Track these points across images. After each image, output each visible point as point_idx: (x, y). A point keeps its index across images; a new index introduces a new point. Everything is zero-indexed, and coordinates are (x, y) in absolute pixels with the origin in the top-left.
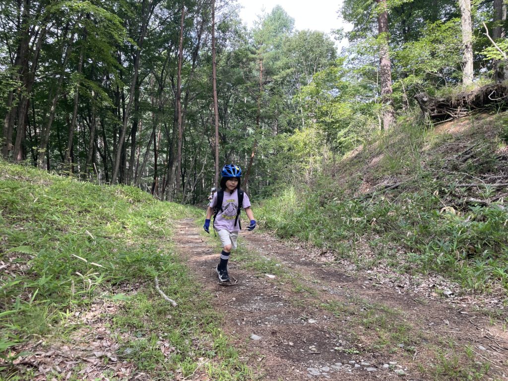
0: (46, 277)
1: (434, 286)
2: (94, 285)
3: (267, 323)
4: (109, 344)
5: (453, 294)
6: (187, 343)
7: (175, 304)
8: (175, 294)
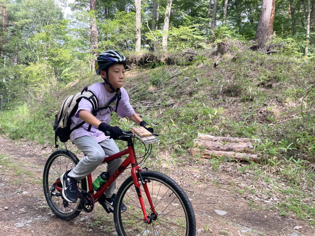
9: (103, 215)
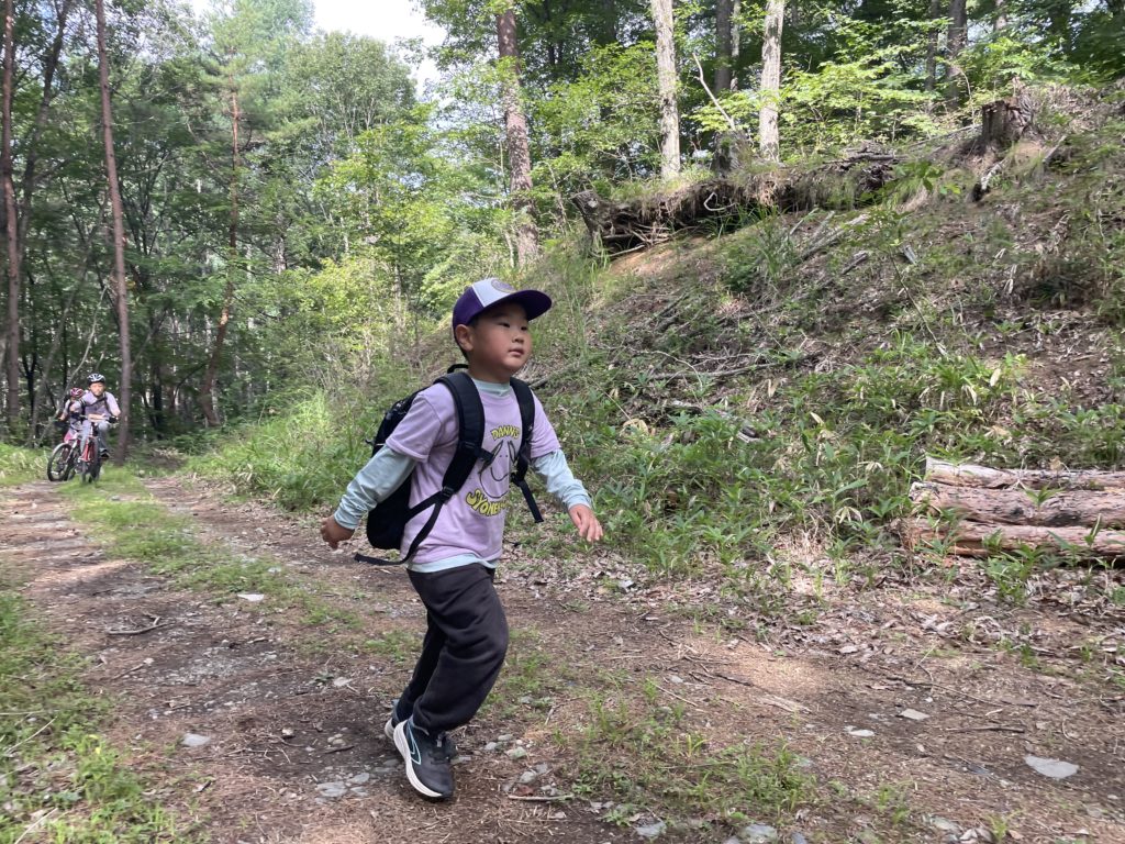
1: (602, 574)
3: (229, 703)
5: (634, 586)
9: (599, 762)
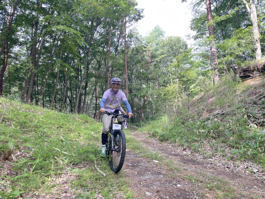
0: (39, 159)
1: (247, 167)
2: (63, 164)
3: (154, 186)
4: (70, 195)
5: (258, 172)
6: (111, 196)
7: (105, 175)
8: (105, 170)
